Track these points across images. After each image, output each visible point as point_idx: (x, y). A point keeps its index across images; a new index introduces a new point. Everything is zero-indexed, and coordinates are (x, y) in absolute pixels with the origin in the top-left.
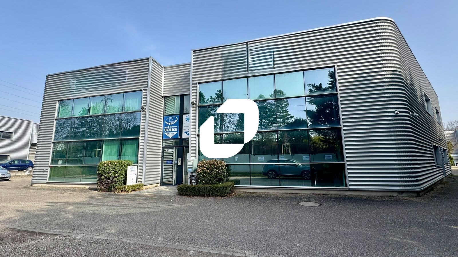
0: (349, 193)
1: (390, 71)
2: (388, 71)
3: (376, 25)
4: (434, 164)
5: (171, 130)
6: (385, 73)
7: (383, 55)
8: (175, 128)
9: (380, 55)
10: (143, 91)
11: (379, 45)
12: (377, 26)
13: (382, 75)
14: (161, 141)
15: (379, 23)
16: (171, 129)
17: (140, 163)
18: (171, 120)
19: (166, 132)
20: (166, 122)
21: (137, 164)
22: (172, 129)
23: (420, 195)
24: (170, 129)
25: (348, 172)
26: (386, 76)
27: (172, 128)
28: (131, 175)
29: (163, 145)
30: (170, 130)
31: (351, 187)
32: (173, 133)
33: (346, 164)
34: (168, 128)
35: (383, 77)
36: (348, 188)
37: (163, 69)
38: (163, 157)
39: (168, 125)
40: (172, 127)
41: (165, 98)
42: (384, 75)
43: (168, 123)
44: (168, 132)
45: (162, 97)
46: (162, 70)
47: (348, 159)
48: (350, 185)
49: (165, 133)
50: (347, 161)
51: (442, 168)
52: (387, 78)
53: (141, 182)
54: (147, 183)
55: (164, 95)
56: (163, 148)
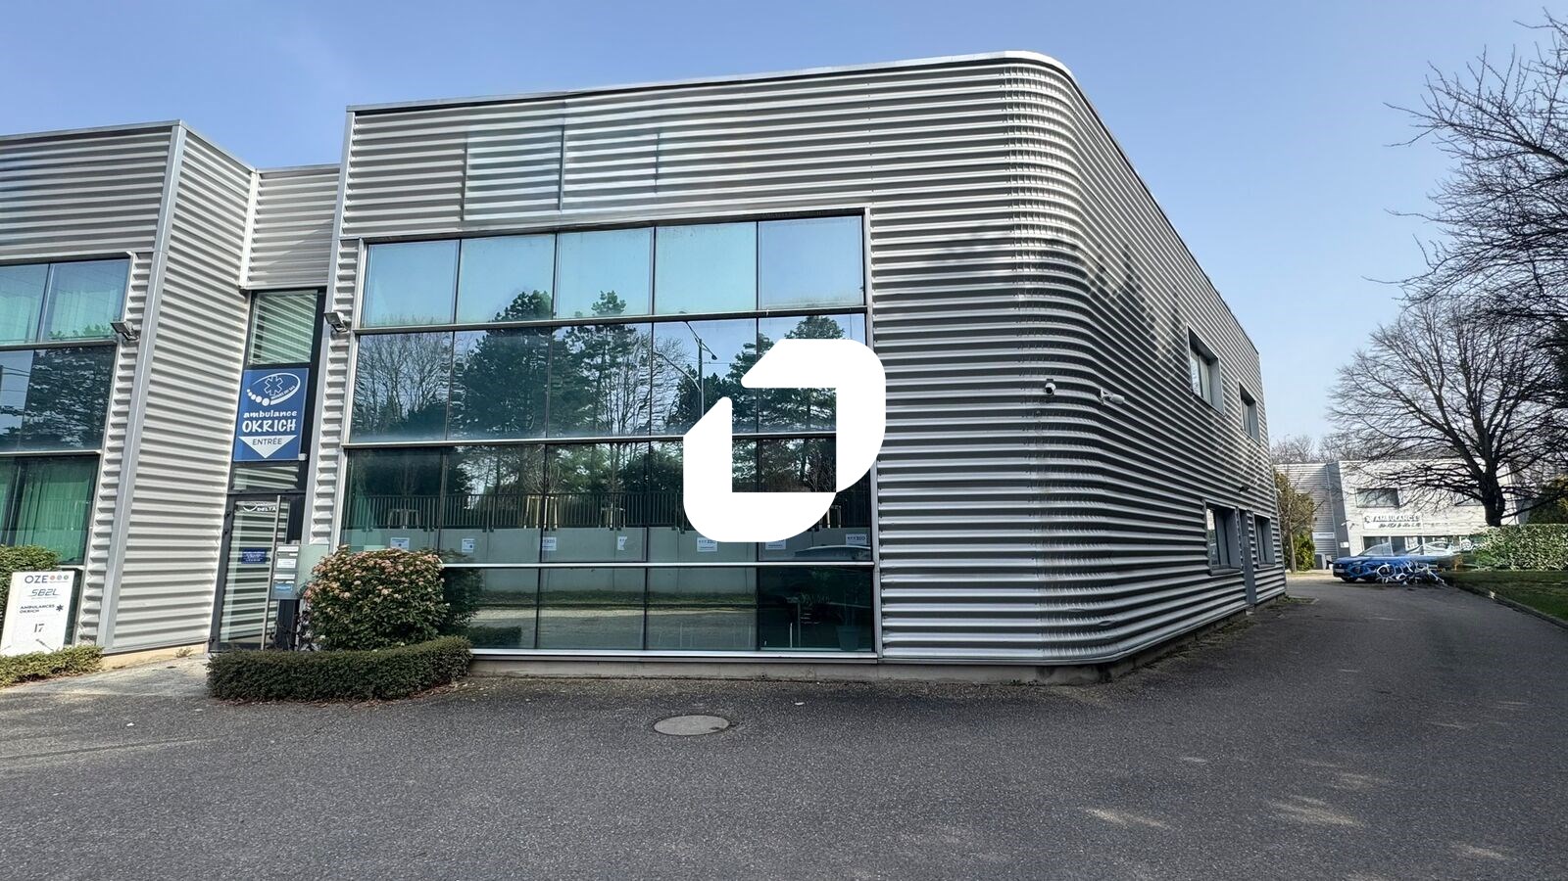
0: (883, 674)
1: (1039, 240)
2: (1033, 240)
3: (1006, 76)
4: (1205, 568)
5: (272, 426)
6: (1024, 246)
7: (1020, 184)
8: (286, 418)
9: (1013, 184)
10: (135, 260)
11: (1011, 147)
12: (1009, 81)
13: (1012, 253)
14: (227, 469)
15: (1015, 70)
16: (270, 422)
17: (95, 560)
18: (274, 385)
19: (251, 434)
20: (250, 394)
21: (82, 564)
22: (276, 421)
23: (1109, 675)
24: (265, 422)
25: (882, 598)
26: (1025, 259)
27: (273, 419)
28: (26, 609)
29: (231, 486)
30: (265, 428)
31: (890, 652)
32: (278, 437)
33: (877, 570)
34: (259, 419)
35: (1018, 259)
36: (876, 656)
37: (255, 179)
38: (227, 536)
39: (258, 407)
40: (277, 414)
41: (252, 295)
42: (1020, 253)
43: (259, 399)
44: (257, 434)
45: (244, 292)
46: (248, 182)
47: (886, 549)
48: (885, 645)
49: (243, 438)
50: (883, 556)
51: (1242, 580)
52: (1028, 265)
53: (93, 638)
54: (118, 643)
55: (250, 283)
56: (232, 499)
